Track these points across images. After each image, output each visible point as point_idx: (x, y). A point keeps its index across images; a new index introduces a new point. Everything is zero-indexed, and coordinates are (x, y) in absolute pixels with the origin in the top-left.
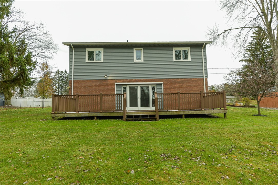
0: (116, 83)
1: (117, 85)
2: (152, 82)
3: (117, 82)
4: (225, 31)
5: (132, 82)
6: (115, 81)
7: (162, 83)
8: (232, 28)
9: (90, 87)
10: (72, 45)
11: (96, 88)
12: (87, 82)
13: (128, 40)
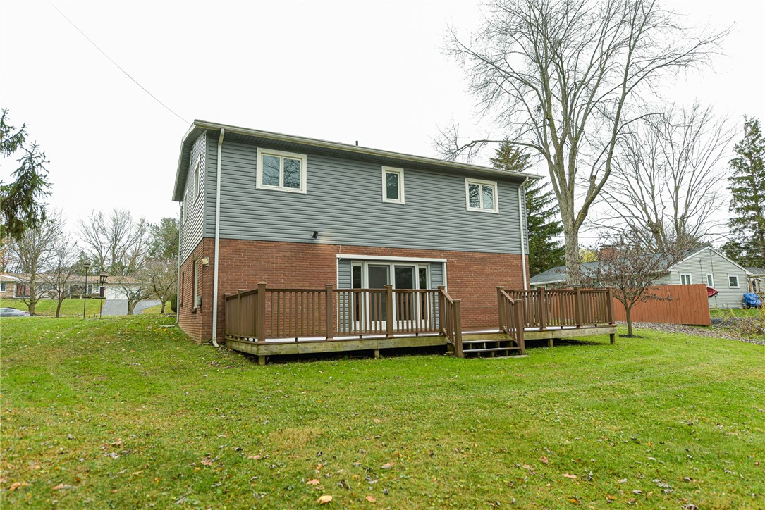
0: (338, 256)
1: (342, 260)
2: (423, 256)
3: (342, 252)
4: (475, 142)
5: (379, 254)
6: (336, 248)
7: (444, 260)
8: (489, 140)
9: (268, 262)
10: (223, 131)
11: (286, 265)
12: (260, 247)
13: (357, 142)
